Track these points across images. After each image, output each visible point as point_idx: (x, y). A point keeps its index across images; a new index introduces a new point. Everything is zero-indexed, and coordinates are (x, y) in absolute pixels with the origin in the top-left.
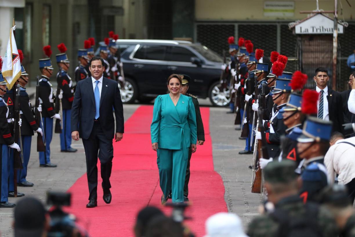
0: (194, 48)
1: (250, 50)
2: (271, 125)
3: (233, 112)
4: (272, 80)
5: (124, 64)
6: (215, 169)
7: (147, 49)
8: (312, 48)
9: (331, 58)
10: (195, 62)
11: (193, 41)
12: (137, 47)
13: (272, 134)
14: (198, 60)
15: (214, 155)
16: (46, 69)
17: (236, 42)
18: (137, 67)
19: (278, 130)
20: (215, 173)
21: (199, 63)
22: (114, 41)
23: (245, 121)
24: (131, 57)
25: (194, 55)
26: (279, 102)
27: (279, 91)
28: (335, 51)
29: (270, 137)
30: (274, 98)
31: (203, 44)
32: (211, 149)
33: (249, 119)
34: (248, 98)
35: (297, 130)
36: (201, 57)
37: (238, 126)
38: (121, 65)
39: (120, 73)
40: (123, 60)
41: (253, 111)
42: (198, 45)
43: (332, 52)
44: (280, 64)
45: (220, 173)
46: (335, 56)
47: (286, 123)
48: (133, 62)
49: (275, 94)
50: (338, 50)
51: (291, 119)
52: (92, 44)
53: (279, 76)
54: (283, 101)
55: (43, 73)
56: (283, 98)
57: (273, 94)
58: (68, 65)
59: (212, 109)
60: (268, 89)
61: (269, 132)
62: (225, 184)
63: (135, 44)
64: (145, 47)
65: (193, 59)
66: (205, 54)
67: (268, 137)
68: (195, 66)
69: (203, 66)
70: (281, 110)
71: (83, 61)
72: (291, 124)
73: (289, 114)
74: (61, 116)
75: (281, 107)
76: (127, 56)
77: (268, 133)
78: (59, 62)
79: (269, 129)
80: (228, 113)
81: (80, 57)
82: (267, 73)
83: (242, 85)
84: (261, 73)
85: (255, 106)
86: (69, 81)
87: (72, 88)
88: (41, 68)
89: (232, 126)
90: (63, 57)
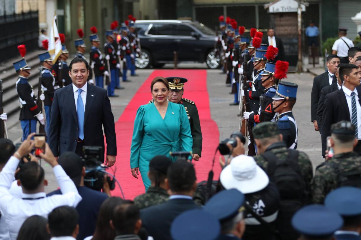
0: (193, 25)
1: (235, 27)
2: (253, 85)
3: (225, 72)
4: (252, 50)
5: (141, 39)
6: (212, 117)
7: (158, 28)
8: (282, 23)
9: (297, 29)
10: (195, 36)
11: (192, 20)
12: (150, 26)
13: (254, 92)
14: (197, 34)
15: (211, 106)
16: (81, 47)
17: (225, 20)
18: (151, 41)
19: (258, 89)
20: (212, 121)
21: (197, 37)
22: (132, 22)
23: (234, 81)
24: (146, 34)
25: (193, 31)
26: (259, 68)
27: (258, 59)
28: (299, 24)
29: (252, 94)
30: (254, 65)
31: (201, 22)
32: (208, 102)
33: (237, 80)
34: (235, 63)
35: (272, 90)
36: (199, 32)
37: (229, 85)
38: (138, 40)
39: (138, 46)
40: (140, 36)
41: (239, 74)
42: (196, 23)
43: (297, 25)
44: (258, 39)
45: (216, 120)
46: (299, 28)
47: (263, 85)
48: (148, 37)
49: (256, 62)
50: (302, 23)
51: (267, 81)
52: (116, 25)
53: (258, 48)
54: (261, 67)
55: (78, 50)
56: (261, 65)
57: (254, 62)
58: (99, 43)
59: (209, 71)
60: (249, 56)
61: (252, 90)
62: (220, 129)
63: (148, 24)
64: (156, 26)
65: (193, 33)
66: (202, 30)
67: (250, 95)
68: (194, 39)
69: (201, 39)
70: (260, 74)
71: (110, 39)
72: (267, 85)
73: (265, 78)
74: (94, 81)
75: (260, 72)
76: (143, 33)
77: (251, 92)
78: (92, 41)
79: (252, 88)
80: (221, 73)
81: (107, 36)
82: (248, 44)
83: (231, 54)
84: (244, 44)
85: (241, 70)
86: (99, 55)
87: (102, 60)
88: (77, 47)
89: (224, 83)
90: (95, 37)
